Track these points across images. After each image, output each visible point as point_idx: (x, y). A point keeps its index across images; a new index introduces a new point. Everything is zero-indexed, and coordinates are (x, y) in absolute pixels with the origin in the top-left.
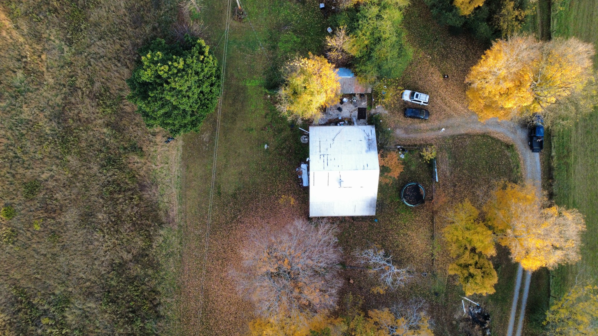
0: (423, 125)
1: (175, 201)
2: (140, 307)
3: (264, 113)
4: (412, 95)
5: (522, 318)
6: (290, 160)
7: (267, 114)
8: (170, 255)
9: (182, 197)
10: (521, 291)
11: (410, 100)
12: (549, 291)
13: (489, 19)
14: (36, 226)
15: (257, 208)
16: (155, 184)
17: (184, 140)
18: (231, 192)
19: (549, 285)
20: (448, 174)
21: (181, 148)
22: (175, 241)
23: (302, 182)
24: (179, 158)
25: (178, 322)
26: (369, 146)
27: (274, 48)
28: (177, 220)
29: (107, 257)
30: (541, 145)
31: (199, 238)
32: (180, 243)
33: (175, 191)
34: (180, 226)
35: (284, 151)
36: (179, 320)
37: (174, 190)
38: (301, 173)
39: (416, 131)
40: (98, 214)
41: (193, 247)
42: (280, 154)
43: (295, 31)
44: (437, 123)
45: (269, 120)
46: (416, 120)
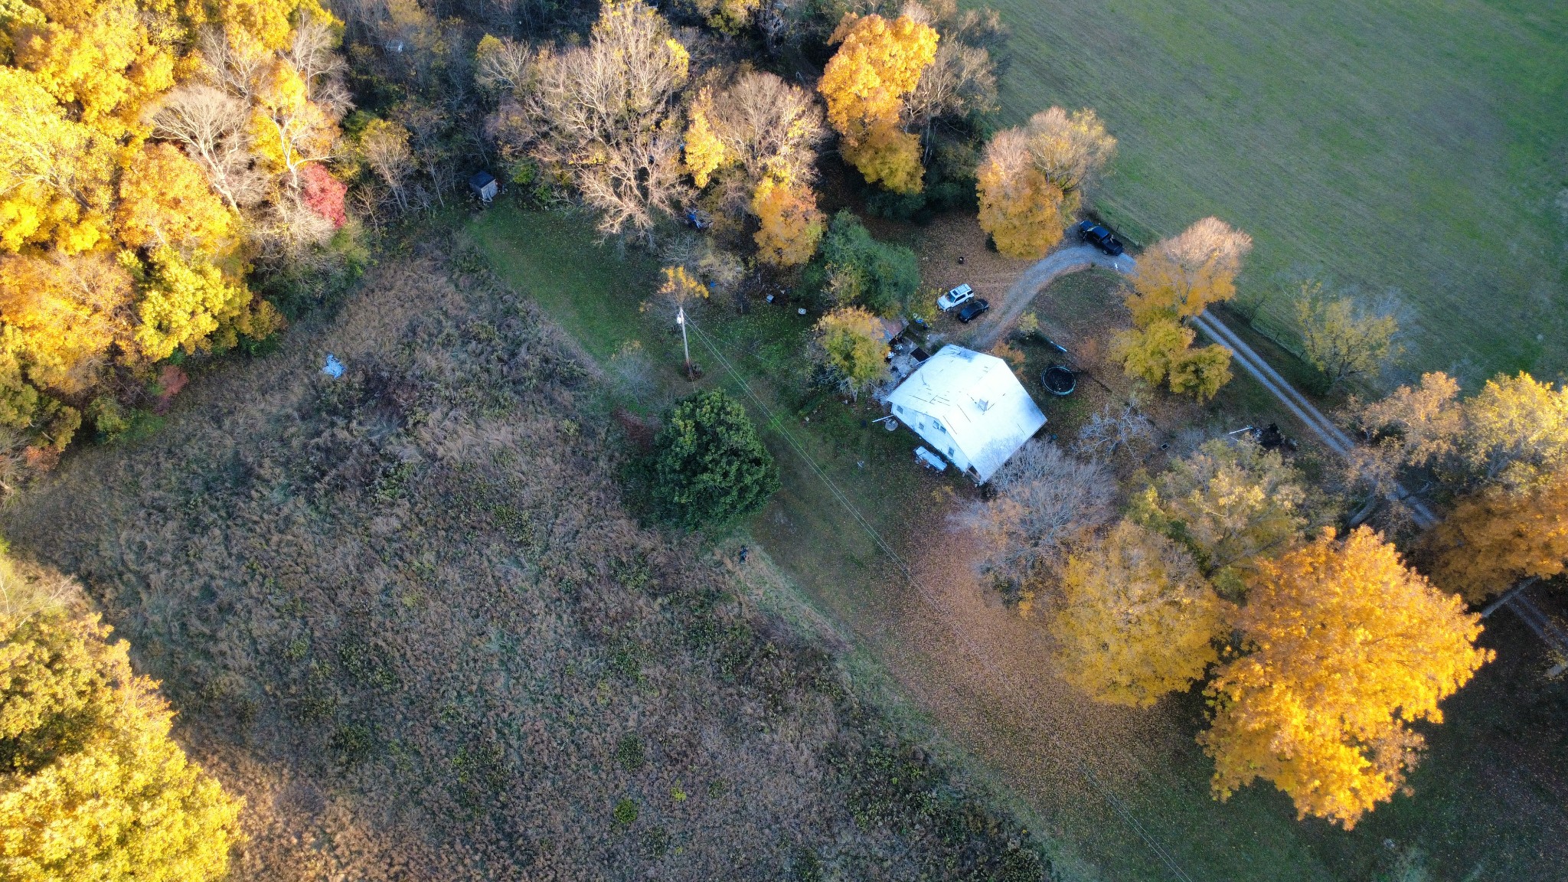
0: (991, 316)
1: (819, 618)
2: (908, 779)
3: (819, 440)
4: (950, 298)
5: (1305, 402)
6: (899, 460)
7: (824, 438)
8: (876, 685)
9: (821, 606)
10: (1270, 379)
11: (953, 304)
12: (1293, 356)
13: (944, 179)
14: (678, 796)
15: (918, 541)
16: (773, 618)
17: (759, 544)
18: (871, 550)
19: (1285, 350)
20: (1068, 336)
21: (764, 555)
22: (864, 664)
23: (936, 469)
24: (774, 568)
25: (973, 760)
26: (965, 356)
27: (762, 373)
28: (843, 637)
29: (806, 752)
30: (1117, 243)
31: (889, 633)
32: (875, 662)
33: (807, 607)
34: (853, 642)
35: (883, 458)
36: (971, 754)
37: (805, 607)
38: (925, 462)
39: (992, 326)
40: (743, 708)
41: (893, 651)
42: (882, 464)
43: (766, 342)
44: (1001, 306)
45: (833, 442)
46: (981, 318)
